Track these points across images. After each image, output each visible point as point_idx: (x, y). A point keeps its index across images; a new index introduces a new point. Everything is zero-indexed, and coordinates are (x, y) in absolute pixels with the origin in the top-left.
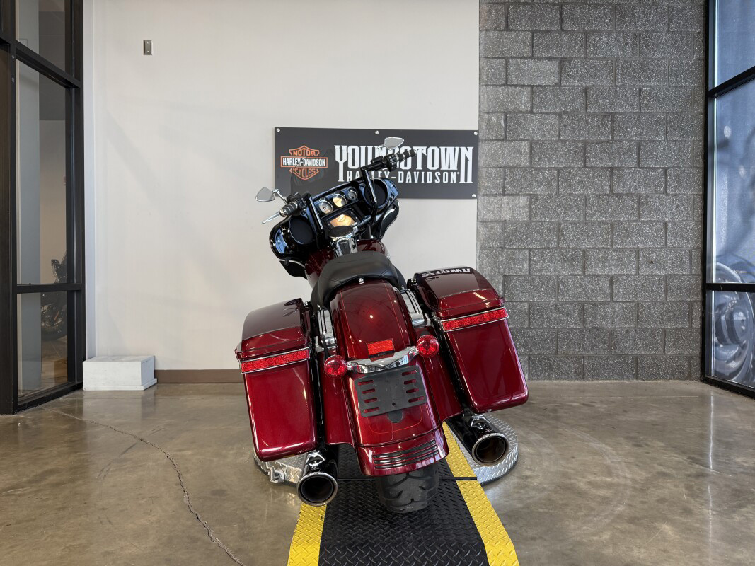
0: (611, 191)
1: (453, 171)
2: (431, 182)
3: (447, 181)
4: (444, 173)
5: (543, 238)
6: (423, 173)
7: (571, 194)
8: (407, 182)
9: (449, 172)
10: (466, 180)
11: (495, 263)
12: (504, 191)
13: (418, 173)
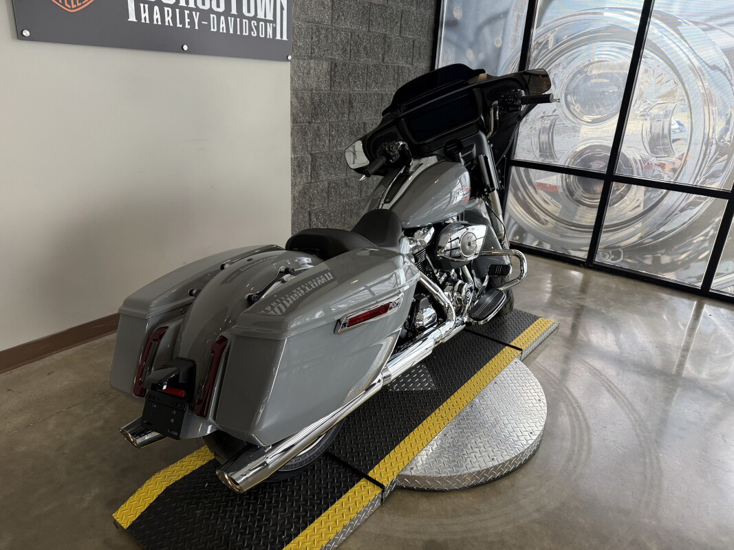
0: (383, 59)
1: (270, 22)
2: (247, 34)
3: (263, 36)
4: (261, 23)
5: (339, 110)
6: (238, 20)
7: (358, 61)
8: (221, 31)
9: (266, 21)
10: (282, 36)
11: (305, 140)
12: (311, 53)
13: (233, 19)
